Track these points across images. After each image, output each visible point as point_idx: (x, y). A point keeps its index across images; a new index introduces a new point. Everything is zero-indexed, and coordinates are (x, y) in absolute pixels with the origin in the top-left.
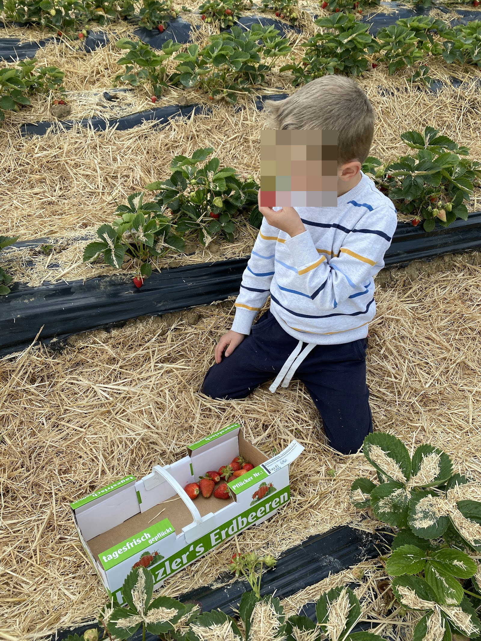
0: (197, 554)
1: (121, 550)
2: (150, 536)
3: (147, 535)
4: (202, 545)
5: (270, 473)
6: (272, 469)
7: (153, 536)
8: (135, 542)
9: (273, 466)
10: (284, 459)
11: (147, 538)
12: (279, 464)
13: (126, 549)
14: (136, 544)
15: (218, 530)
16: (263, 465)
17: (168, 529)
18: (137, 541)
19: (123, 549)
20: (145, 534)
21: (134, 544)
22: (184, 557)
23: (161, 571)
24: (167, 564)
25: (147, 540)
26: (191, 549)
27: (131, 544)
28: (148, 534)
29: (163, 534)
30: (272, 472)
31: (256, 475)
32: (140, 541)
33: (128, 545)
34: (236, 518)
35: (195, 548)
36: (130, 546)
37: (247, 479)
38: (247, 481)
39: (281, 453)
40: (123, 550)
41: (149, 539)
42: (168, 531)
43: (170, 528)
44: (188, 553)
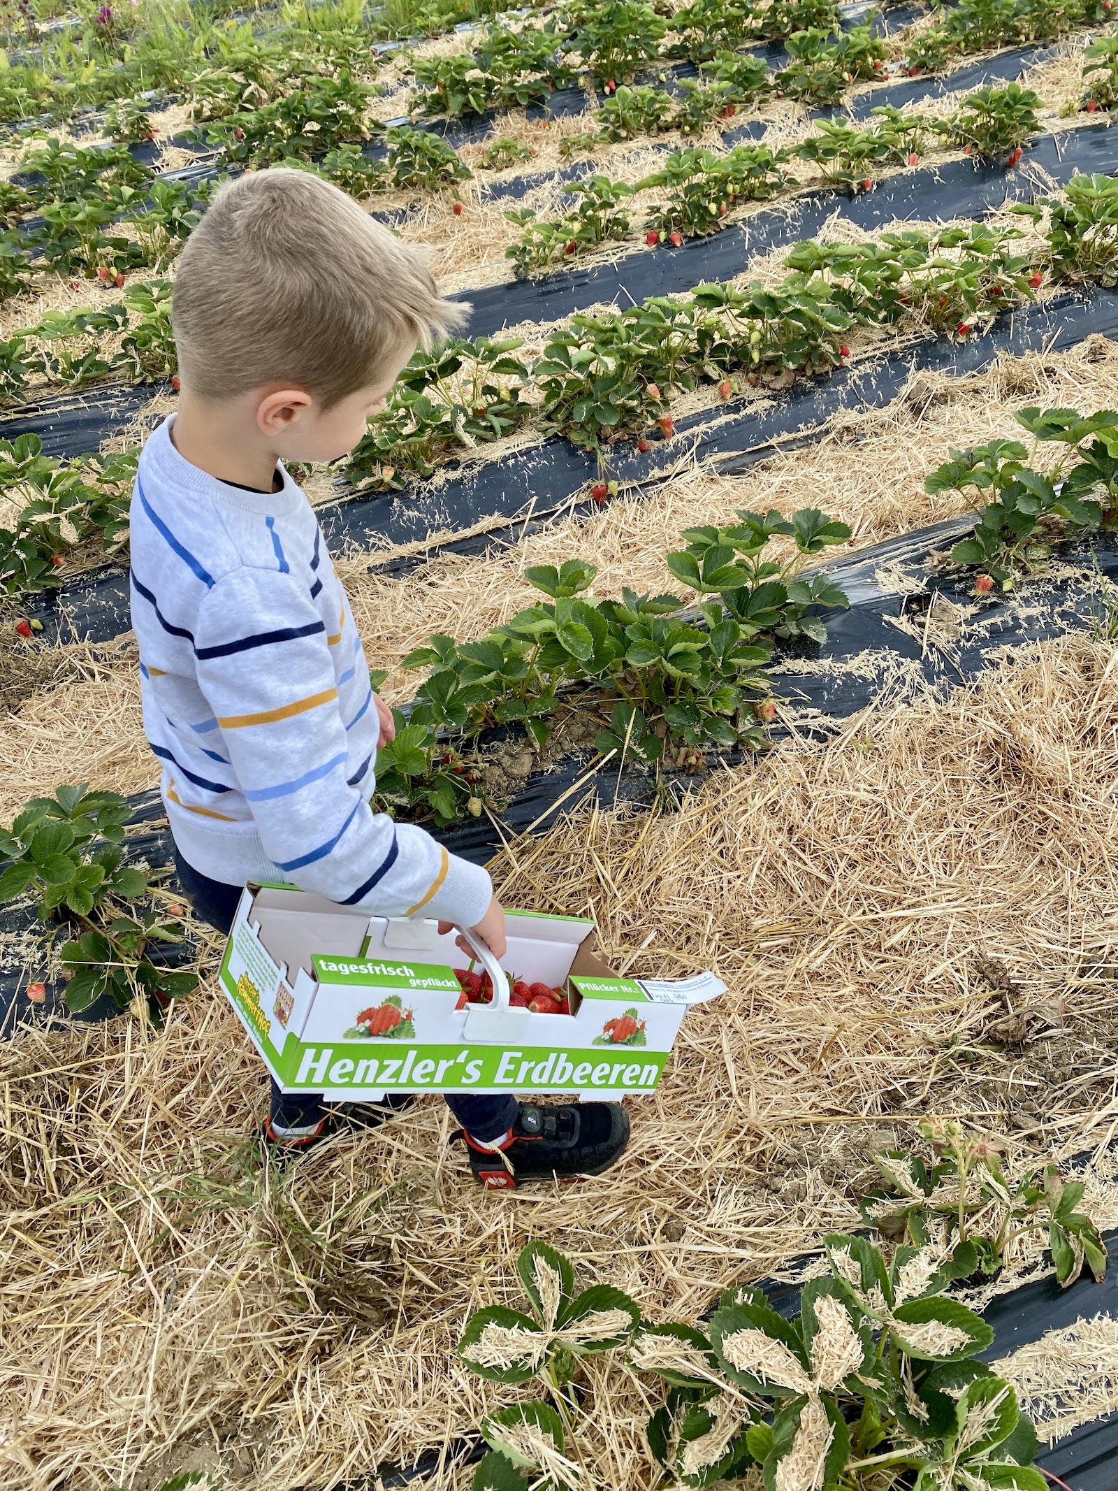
0: (464, 1080)
1: (356, 967)
3: (408, 971)
4: (480, 1062)
8: (384, 969)
11: (408, 975)
13: (366, 969)
15: (519, 1055)
17: (449, 981)
18: (389, 970)
19: (361, 967)
20: (405, 967)
21: (381, 971)
22: (444, 1065)
23: (395, 1064)
24: (412, 1054)
26: (461, 1058)
27: (377, 969)
28: (411, 971)
29: (439, 984)
30: (656, 999)
31: (624, 988)
32: (394, 973)
33: (369, 966)
34: (559, 1051)
35: (468, 1060)
36: (374, 969)
37: (609, 986)
40: (359, 969)
41: (412, 977)
42: (449, 984)
43: (453, 982)
44: (452, 1062)
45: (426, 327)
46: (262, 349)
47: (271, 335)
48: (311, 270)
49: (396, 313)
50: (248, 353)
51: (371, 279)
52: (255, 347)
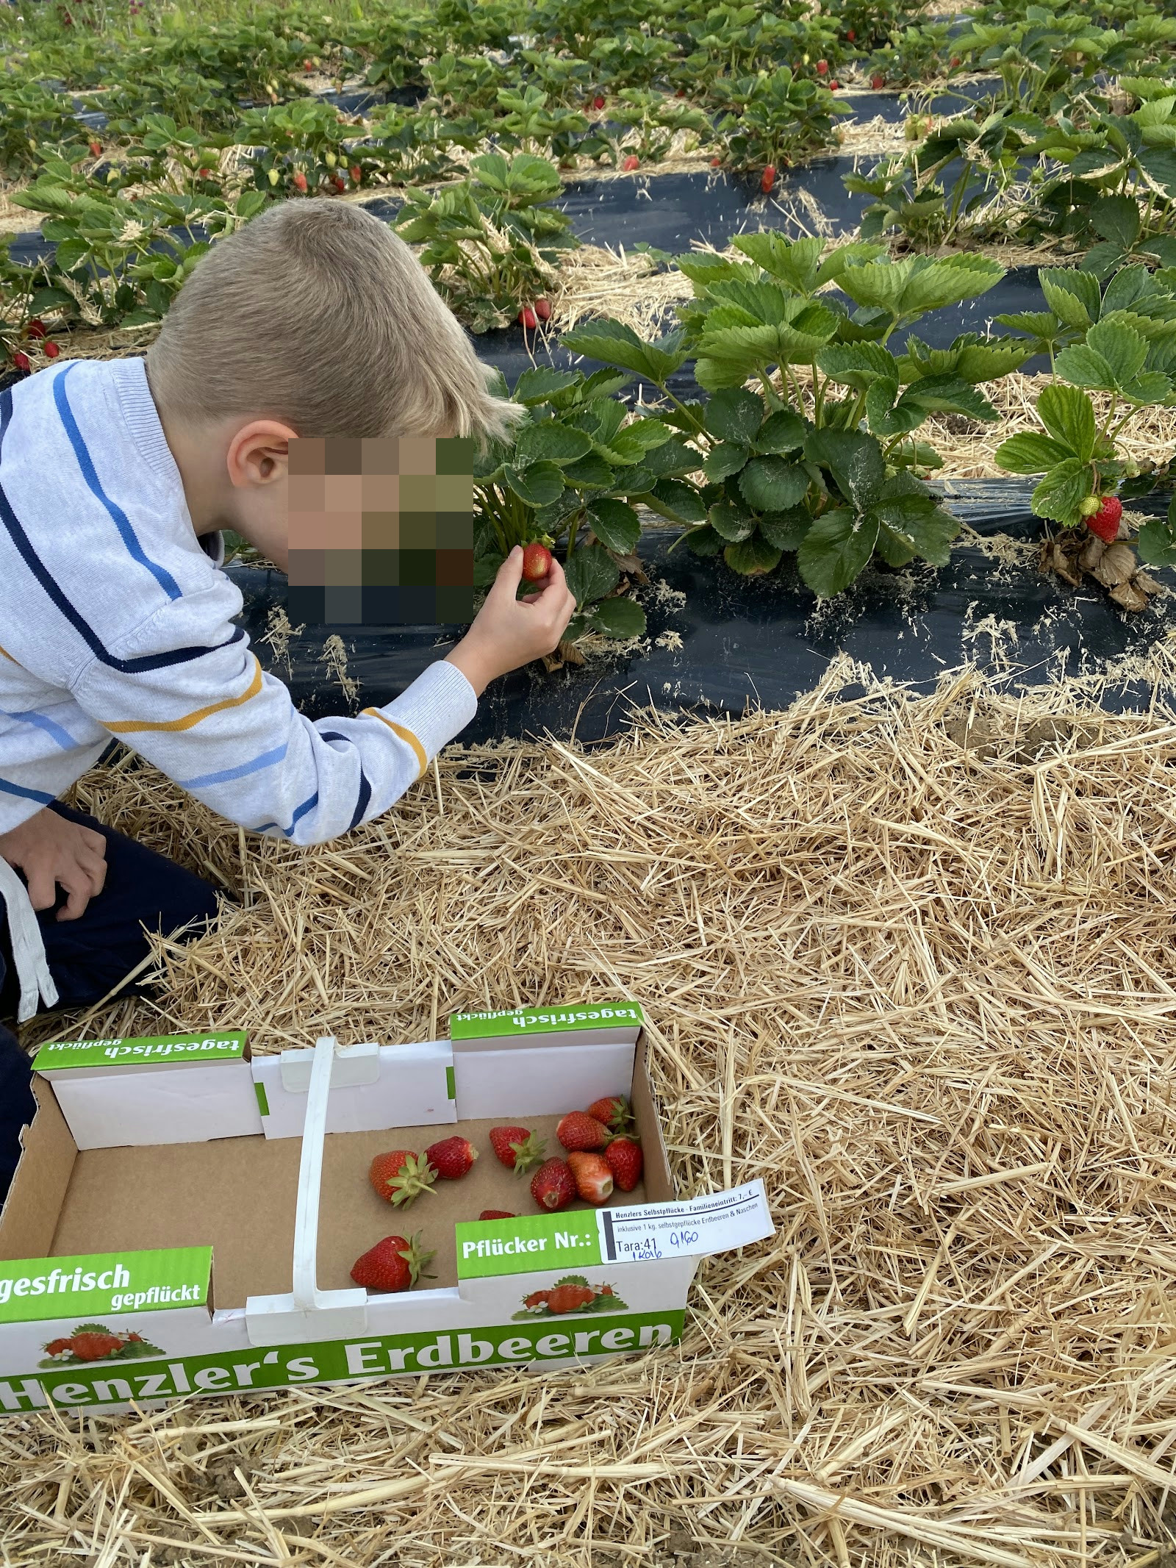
0: (292, 1378)
1: (28, 1283)
2: (125, 1284)
3: (122, 1275)
4: (309, 1359)
5: (612, 1255)
6: (628, 1247)
7: (135, 1287)
8: (77, 1278)
9: (639, 1237)
10: (691, 1229)
11: (116, 1285)
12: (662, 1239)
13: (42, 1288)
14: (75, 1288)
15: (379, 1344)
16: (607, 1217)
17: (190, 1286)
18: (86, 1279)
19: (36, 1283)
20: (119, 1267)
21: (70, 1283)
23: (156, 1379)
25: (111, 1292)
26: (271, 1358)
27: (64, 1279)
28: (127, 1274)
29: (167, 1296)
30: (622, 1256)
31: (562, 1240)
32: (92, 1284)
33: (53, 1277)
34: (454, 1334)
36: (58, 1282)
37: (525, 1238)
38: (520, 1247)
39: (697, 1202)
40: (31, 1287)
41: (122, 1291)
42: (185, 1294)
43: (196, 1289)
44: (257, 1365)
45: (467, 415)
46: (259, 360)
47: (275, 344)
48: (348, 282)
49: (433, 377)
50: (238, 362)
51: (415, 328)
52: (249, 355)
